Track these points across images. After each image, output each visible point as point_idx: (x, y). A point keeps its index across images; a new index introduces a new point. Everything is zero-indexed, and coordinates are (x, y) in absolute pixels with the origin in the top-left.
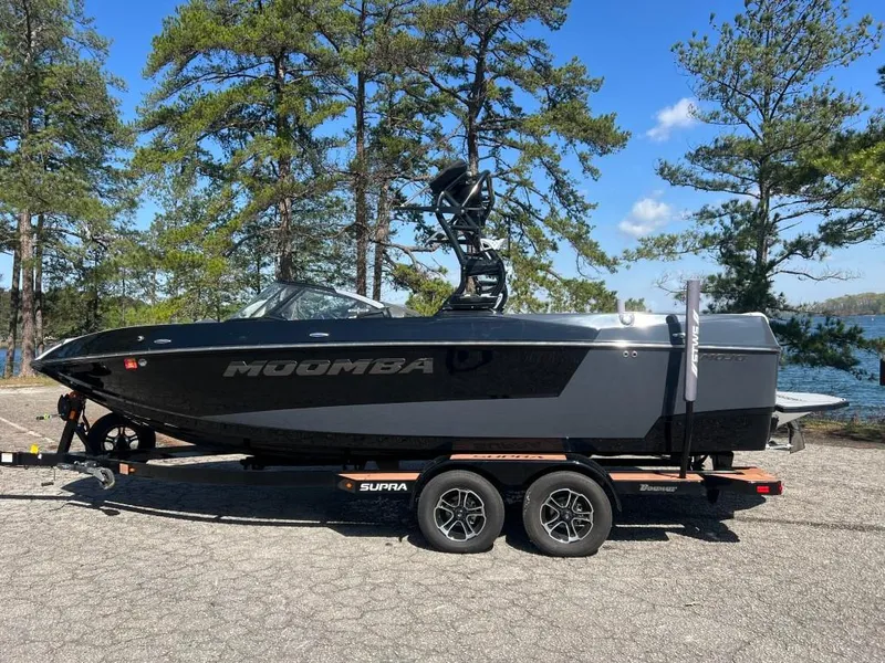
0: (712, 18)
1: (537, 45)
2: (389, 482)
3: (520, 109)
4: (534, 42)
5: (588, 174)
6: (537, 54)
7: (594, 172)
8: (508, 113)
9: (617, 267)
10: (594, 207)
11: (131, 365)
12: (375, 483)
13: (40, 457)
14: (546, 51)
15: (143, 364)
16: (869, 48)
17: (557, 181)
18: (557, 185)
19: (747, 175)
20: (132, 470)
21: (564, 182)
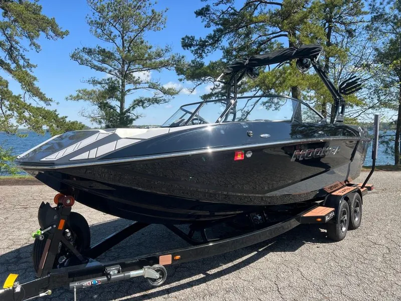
11: (239, 157)
16: (162, 26)
17: (12, 46)
18: (10, 48)
19: (115, 67)
20: (178, 257)
21: (16, 48)
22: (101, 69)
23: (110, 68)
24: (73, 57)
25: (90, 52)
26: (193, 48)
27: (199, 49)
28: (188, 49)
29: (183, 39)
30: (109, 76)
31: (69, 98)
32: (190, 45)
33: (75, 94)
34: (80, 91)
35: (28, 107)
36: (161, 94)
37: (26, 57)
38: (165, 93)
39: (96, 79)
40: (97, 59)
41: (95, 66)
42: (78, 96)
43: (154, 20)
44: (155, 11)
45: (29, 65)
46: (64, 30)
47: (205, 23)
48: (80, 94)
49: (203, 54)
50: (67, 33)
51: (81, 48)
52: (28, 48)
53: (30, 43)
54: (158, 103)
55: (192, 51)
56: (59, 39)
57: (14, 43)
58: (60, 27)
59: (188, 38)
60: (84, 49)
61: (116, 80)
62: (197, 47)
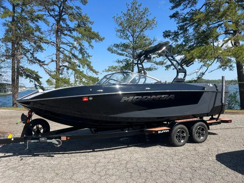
0: (122, 12)
1: (78, 8)
2: (165, 130)
3: (69, 25)
4: (77, 7)
5: (90, 47)
6: (78, 11)
7: (92, 47)
8: (65, 26)
9: (98, 74)
10: (91, 56)
11: (85, 99)
12: (161, 130)
13: (13, 139)
14: (81, 10)
15: (91, 99)
16: (155, 27)
17: (81, 48)
18: (81, 49)
19: (129, 53)
20: (68, 138)
21: (83, 49)
22: (122, 55)
23: (126, 53)
24: (108, 49)
25: (117, 46)
26: (171, 37)
27: (174, 37)
28: (168, 38)
29: (164, 33)
30: (126, 58)
31: (104, 70)
32: (169, 36)
33: (107, 69)
34: (110, 67)
35: (85, 76)
36: (155, 65)
37: (87, 52)
38: (157, 64)
39: (119, 60)
40: (120, 49)
41: (119, 53)
42: (109, 69)
43: (148, 24)
44: (149, 19)
45: (89, 56)
46: (102, 37)
47: (177, 22)
48: (110, 69)
49: (178, 39)
50: (104, 38)
51: (113, 44)
52: (88, 48)
53: (89, 45)
54: (151, 70)
55: (171, 39)
56: (101, 42)
57: (82, 46)
58: (100, 36)
59: (167, 32)
60: (114, 44)
61: (129, 59)
62: (173, 36)
